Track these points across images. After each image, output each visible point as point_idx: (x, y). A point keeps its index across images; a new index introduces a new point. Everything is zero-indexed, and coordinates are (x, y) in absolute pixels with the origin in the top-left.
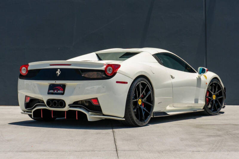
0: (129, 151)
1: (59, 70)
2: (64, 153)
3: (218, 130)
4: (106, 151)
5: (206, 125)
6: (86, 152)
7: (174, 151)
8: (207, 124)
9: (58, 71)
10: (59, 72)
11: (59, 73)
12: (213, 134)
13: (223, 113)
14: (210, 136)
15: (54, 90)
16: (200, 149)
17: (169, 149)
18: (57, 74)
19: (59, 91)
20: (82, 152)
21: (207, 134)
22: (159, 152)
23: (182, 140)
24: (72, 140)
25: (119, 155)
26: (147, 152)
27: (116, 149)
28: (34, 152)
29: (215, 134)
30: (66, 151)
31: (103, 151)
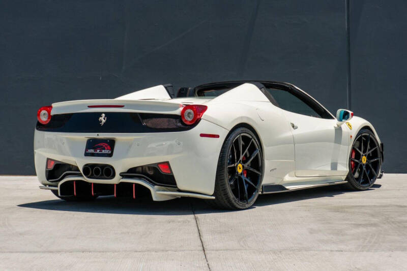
0: (224, 250)
1: (103, 115)
2: (116, 254)
3: (373, 216)
4: (185, 250)
6: (153, 253)
7: (300, 250)
9: (101, 117)
10: (104, 119)
11: (104, 121)
12: (363, 223)
13: (379, 186)
14: (358, 225)
15: (95, 149)
16: (342, 247)
17: (292, 248)
18: (101, 122)
19: (103, 151)
20: (146, 253)
21: (353, 222)
23: (312, 232)
24: (128, 233)
25: (208, 256)
26: (254, 253)
27: (202, 248)
28: (65, 252)
29: (367, 223)
30: (119, 251)
31: (181, 251)
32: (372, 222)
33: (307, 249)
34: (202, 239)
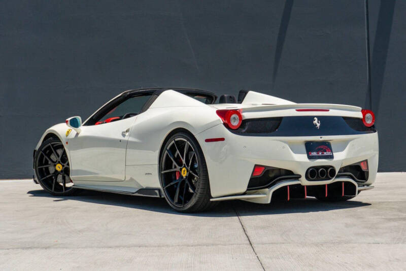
0: (269, 244)
2: (170, 248)
3: (400, 211)
4: (233, 244)
5: (380, 203)
6: (205, 247)
7: (339, 243)
8: (380, 201)
9: (315, 120)
10: (318, 122)
12: (392, 217)
14: (390, 220)
15: (318, 151)
16: (378, 239)
17: (332, 241)
18: (316, 125)
19: (325, 153)
20: (198, 247)
21: (383, 217)
22: (317, 245)
23: (347, 225)
24: (178, 229)
25: (256, 250)
26: (298, 246)
27: (248, 242)
28: (124, 247)
29: (397, 217)
30: (172, 246)
31: (229, 245)
32: (401, 217)
33: (347, 242)
34: (248, 234)
